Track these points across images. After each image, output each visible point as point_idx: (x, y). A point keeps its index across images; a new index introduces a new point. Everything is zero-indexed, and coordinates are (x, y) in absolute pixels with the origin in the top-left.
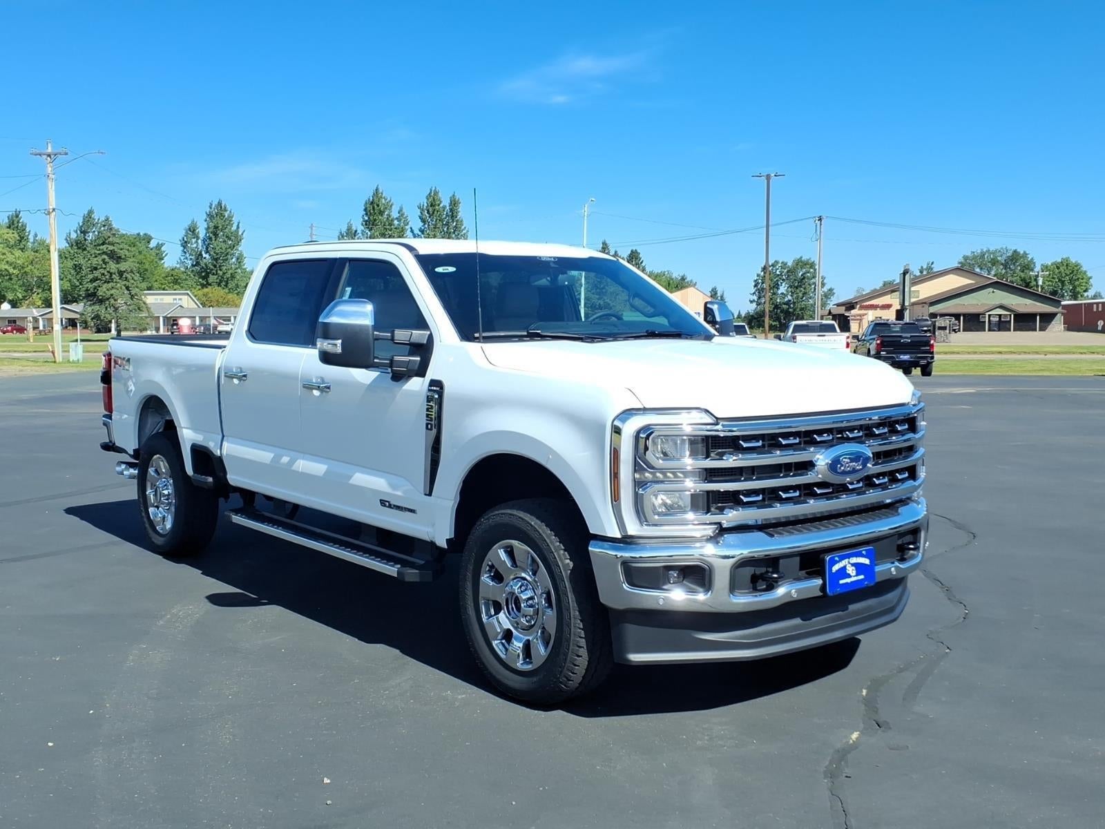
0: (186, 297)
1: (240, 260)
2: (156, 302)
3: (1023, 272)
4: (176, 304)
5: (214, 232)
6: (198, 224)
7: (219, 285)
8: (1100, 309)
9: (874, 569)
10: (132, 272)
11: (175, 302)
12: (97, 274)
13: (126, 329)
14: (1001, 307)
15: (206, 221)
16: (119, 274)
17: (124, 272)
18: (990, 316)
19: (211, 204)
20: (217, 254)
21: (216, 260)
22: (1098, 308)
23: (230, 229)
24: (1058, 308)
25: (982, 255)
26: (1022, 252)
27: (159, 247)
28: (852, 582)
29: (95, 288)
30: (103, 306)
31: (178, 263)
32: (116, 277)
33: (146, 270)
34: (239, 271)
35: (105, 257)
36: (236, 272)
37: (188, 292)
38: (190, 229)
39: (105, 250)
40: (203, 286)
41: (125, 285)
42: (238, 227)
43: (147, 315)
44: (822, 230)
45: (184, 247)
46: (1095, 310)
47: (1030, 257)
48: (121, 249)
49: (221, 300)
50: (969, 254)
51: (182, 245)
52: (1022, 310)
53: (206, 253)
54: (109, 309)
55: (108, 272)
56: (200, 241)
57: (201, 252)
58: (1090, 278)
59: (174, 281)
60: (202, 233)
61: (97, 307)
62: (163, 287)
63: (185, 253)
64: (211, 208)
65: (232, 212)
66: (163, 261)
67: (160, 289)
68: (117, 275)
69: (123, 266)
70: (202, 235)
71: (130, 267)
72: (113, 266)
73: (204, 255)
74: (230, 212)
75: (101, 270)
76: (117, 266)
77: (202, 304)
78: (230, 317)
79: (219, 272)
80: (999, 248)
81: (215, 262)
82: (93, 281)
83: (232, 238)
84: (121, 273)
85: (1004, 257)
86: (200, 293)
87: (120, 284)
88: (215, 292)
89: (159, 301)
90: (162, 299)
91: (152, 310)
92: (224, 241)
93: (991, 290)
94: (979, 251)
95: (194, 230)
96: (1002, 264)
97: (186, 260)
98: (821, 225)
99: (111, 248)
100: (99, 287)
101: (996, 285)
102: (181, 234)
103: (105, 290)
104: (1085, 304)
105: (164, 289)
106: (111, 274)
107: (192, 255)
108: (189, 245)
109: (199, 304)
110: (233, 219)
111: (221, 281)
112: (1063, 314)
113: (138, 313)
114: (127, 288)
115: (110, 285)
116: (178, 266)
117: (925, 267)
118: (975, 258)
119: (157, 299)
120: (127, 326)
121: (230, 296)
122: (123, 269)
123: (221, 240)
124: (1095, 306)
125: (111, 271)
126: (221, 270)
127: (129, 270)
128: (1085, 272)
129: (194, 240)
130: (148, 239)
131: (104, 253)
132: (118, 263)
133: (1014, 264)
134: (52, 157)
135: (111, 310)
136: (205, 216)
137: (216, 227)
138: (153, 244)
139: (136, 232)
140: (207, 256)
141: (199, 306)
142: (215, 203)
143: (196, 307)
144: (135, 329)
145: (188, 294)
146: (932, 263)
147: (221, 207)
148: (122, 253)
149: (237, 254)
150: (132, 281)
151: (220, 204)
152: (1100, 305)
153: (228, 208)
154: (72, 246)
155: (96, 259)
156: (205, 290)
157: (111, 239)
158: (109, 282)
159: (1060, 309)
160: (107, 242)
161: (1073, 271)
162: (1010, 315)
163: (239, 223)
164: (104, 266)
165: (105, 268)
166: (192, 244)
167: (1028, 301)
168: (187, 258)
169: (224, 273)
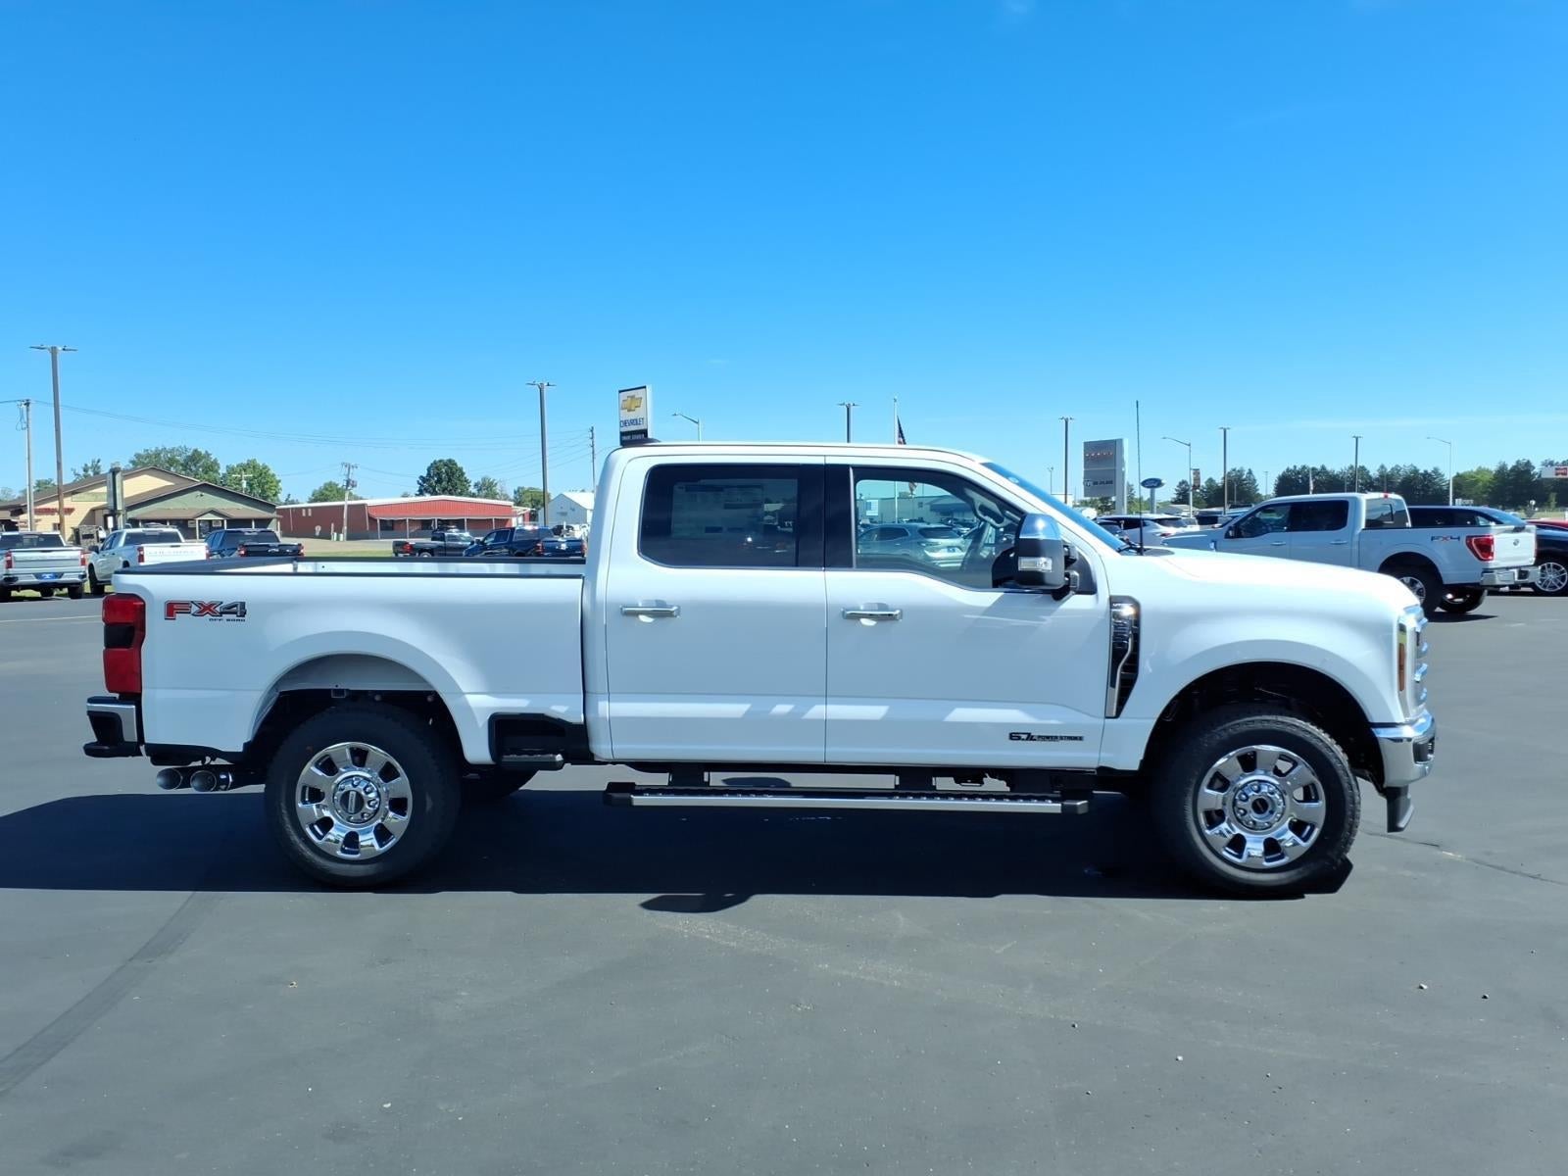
3: (206, 473)
8: (310, 514)
14: (213, 512)
18: (199, 521)
22: (307, 512)
24: (272, 512)
25: (157, 454)
26: (203, 452)
44: (30, 417)
46: (304, 514)
47: (213, 457)
50: (142, 452)
52: (235, 515)
58: (280, 481)
80: (177, 446)
85: (184, 456)
93: (199, 493)
94: (153, 449)
96: (182, 465)
98: (28, 410)
101: (206, 488)
104: (292, 509)
112: (278, 519)
117: (89, 465)
118: (149, 456)
124: (304, 510)
128: (273, 475)
133: (195, 465)
146: (99, 461)
152: (310, 510)
159: (275, 514)
161: (261, 474)
162: (223, 521)
167: (241, 506)
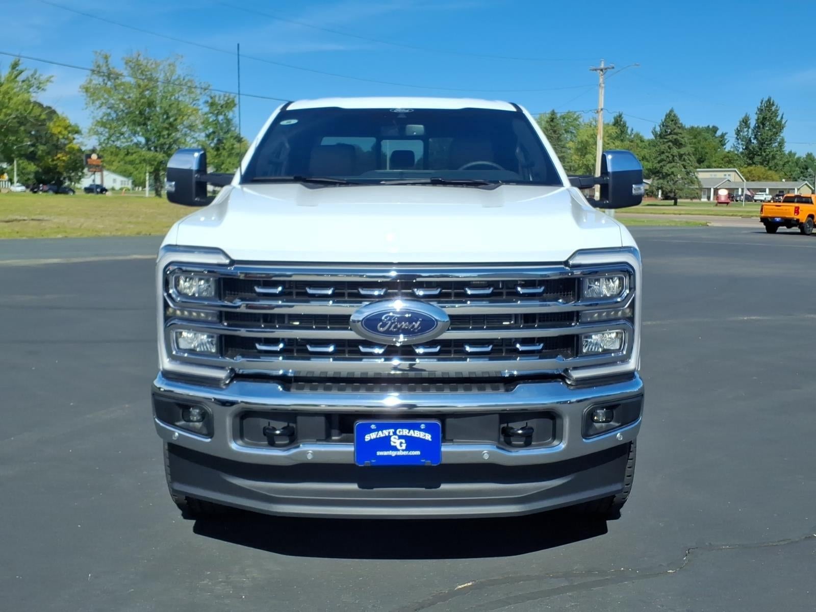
0: (734, 173)
1: (781, 144)
2: (711, 177)
4: (725, 179)
5: (762, 122)
6: (750, 117)
7: (762, 164)
9: (439, 448)
10: (689, 154)
11: (725, 177)
12: (663, 157)
13: (681, 197)
15: (756, 113)
16: (679, 156)
17: (683, 154)
19: (762, 101)
20: (763, 139)
21: (762, 144)
23: (776, 119)
27: (723, 136)
28: (396, 456)
29: (661, 167)
30: (666, 180)
31: (732, 147)
32: (676, 158)
33: (707, 153)
34: (778, 153)
35: (670, 144)
36: (777, 154)
37: (736, 169)
38: (743, 121)
39: (671, 139)
40: (749, 165)
41: (683, 165)
42: (782, 118)
43: (698, 187)
45: (738, 135)
48: (683, 138)
49: (761, 176)
51: (736, 134)
53: (754, 139)
54: (669, 182)
55: (672, 155)
56: (750, 130)
57: (750, 138)
59: (728, 161)
60: (753, 123)
61: (661, 181)
62: (720, 165)
63: (738, 139)
64: (762, 104)
65: (778, 106)
66: (724, 147)
67: (718, 167)
68: (678, 157)
69: (683, 151)
70: (752, 126)
71: (688, 151)
72: (675, 151)
73: (753, 141)
74: (777, 107)
75: (667, 154)
76: (679, 150)
77: (746, 179)
78: (766, 189)
79: (763, 153)
81: (761, 146)
82: (659, 162)
83: (777, 127)
84: (681, 156)
86: (745, 170)
87: (680, 163)
88: (759, 169)
89: (713, 177)
90: (715, 175)
91: (702, 183)
92: (770, 129)
95: (747, 121)
97: (738, 145)
99: (675, 137)
100: (664, 166)
102: (736, 125)
103: (668, 168)
105: (721, 167)
106: (673, 156)
107: (743, 141)
108: (741, 133)
109: (744, 179)
110: (778, 112)
111: (764, 161)
113: (691, 186)
114: (685, 167)
115: (673, 164)
116: (732, 150)
119: (711, 175)
120: (681, 195)
121: (770, 172)
122: (682, 153)
123: (767, 128)
125: (674, 154)
126: (765, 152)
127: (687, 153)
129: (745, 130)
130: (715, 129)
131: (671, 141)
132: (679, 148)
134: (604, 70)
135: (671, 183)
136: (756, 110)
137: (764, 118)
138: (719, 133)
139: (706, 126)
140: (755, 141)
141: (743, 181)
142: (766, 99)
143: (741, 181)
144: (687, 198)
145: (735, 171)
147: (770, 103)
148: (682, 141)
149: (778, 140)
150: (689, 162)
151: (769, 100)
153: (776, 103)
154: (656, 137)
155: (663, 146)
156: (750, 168)
157: (675, 131)
158: (671, 162)
160: (672, 133)
163: (783, 115)
164: (669, 150)
165: (669, 152)
166: (744, 132)
168: (739, 144)
169: (767, 155)
